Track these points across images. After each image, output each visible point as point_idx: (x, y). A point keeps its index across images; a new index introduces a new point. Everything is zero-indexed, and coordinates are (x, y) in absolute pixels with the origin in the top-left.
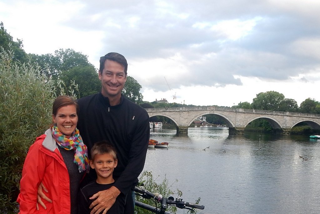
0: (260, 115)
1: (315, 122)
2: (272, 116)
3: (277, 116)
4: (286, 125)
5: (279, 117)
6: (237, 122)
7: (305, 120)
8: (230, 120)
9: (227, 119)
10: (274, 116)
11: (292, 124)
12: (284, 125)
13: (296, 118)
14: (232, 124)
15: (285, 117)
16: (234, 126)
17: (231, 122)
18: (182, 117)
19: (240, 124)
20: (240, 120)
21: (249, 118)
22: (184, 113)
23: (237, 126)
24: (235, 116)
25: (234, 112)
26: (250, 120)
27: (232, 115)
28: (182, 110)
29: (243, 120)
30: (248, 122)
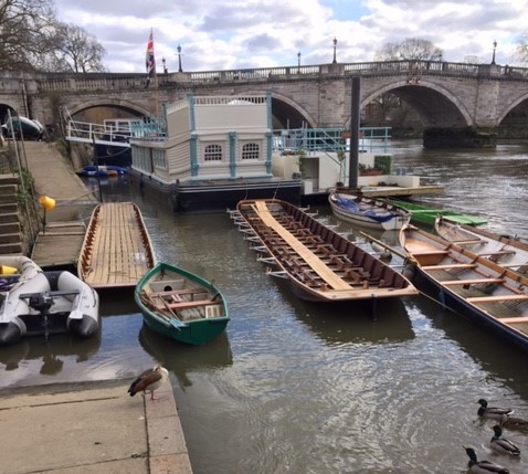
6: (480, 108)
8: (461, 103)
9: (454, 100)
14: (466, 115)
16: (470, 123)
17: (463, 111)
18: (329, 99)
19: (488, 113)
20: (490, 102)
21: (511, 94)
22: (334, 83)
23: (480, 124)
24: (474, 90)
25: (474, 78)
26: (514, 101)
27: (467, 88)
28: (331, 75)
29: (496, 102)
30: (506, 107)
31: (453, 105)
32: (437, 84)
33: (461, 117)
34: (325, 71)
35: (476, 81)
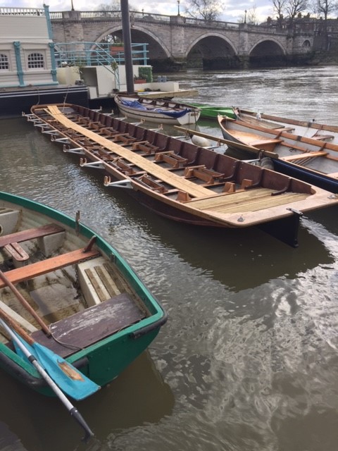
0: (208, 31)
1: (276, 41)
2: (223, 33)
3: (230, 33)
4: (243, 49)
5: (234, 33)
6: (174, 45)
7: (265, 39)
8: (162, 42)
9: (157, 39)
10: (227, 33)
11: (250, 47)
12: (241, 50)
13: (254, 35)
14: (166, 50)
15: (242, 34)
16: (169, 56)
17: (163, 47)
18: (73, 37)
19: (179, 49)
20: (180, 41)
21: (192, 36)
22: (75, 25)
23: (175, 56)
24: (169, 33)
25: (167, 24)
26: (194, 41)
27: (164, 31)
28: (71, 19)
29: (183, 41)
30: (190, 45)
31: (157, 43)
32: (145, 28)
33: (163, 52)
34: (67, 16)
35: (169, 27)
